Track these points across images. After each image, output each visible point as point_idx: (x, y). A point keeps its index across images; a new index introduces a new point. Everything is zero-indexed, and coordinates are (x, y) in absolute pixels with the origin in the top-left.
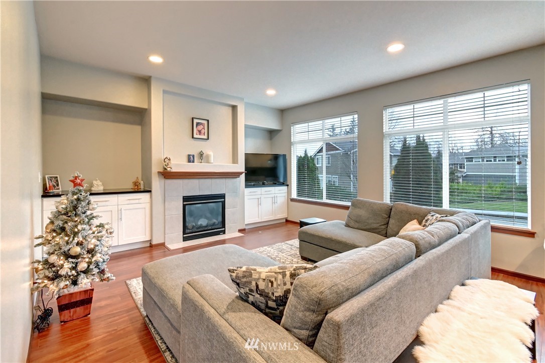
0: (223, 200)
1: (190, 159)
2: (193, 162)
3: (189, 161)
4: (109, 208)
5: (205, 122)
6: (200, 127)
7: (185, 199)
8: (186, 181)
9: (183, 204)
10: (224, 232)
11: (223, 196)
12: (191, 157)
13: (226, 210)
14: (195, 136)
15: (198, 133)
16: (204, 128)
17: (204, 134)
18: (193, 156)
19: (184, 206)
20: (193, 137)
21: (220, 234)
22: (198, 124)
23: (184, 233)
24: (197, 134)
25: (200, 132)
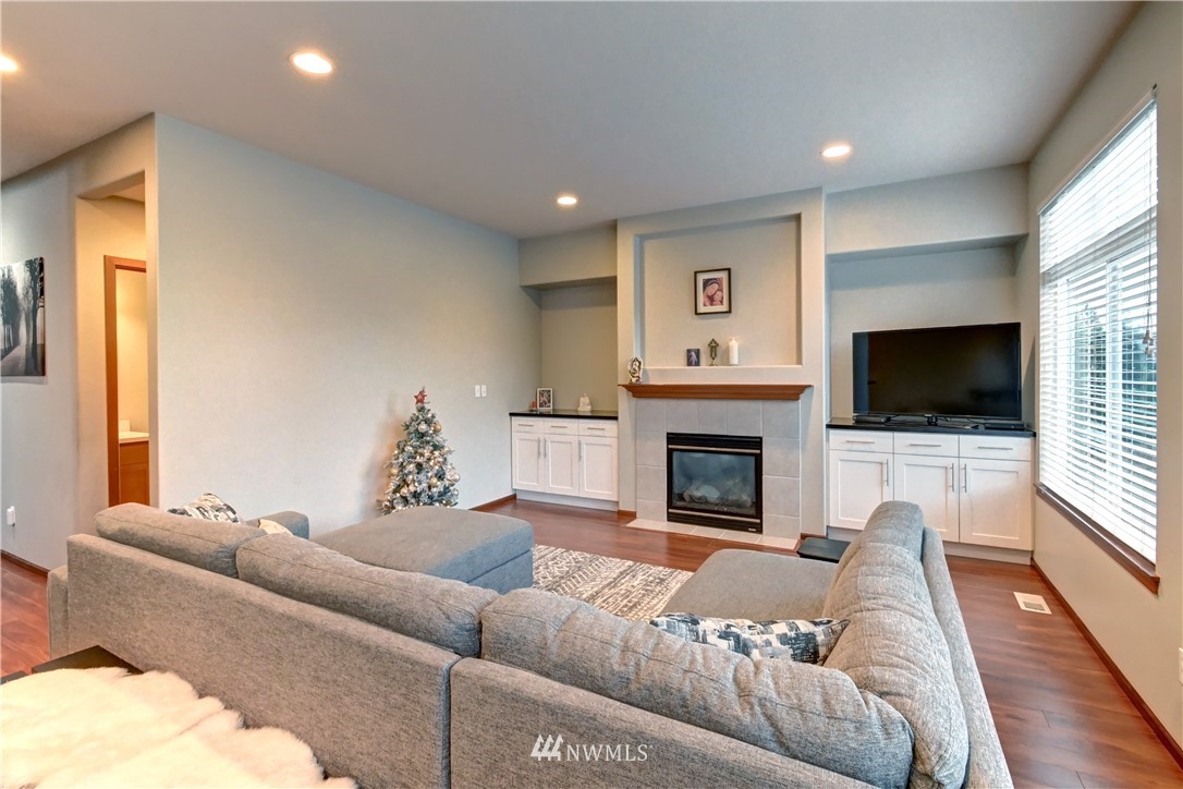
0: (759, 451)
1: (693, 358)
2: (698, 364)
3: (689, 363)
4: (568, 439)
5: (723, 275)
6: (712, 289)
7: (672, 438)
8: (673, 403)
9: (668, 449)
10: (759, 529)
11: (757, 443)
12: (693, 353)
13: (764, 477)
14: (701, 309)
15: (708, 303)
16: (721, 290)
17: (722, 302)
18: (698, 352)
19: (670, 453)
20: (696, 313)
21: (747, 531)
22: (707, 283)
23: (670, 505)
24: (705, 305)
25: (711, 300)
